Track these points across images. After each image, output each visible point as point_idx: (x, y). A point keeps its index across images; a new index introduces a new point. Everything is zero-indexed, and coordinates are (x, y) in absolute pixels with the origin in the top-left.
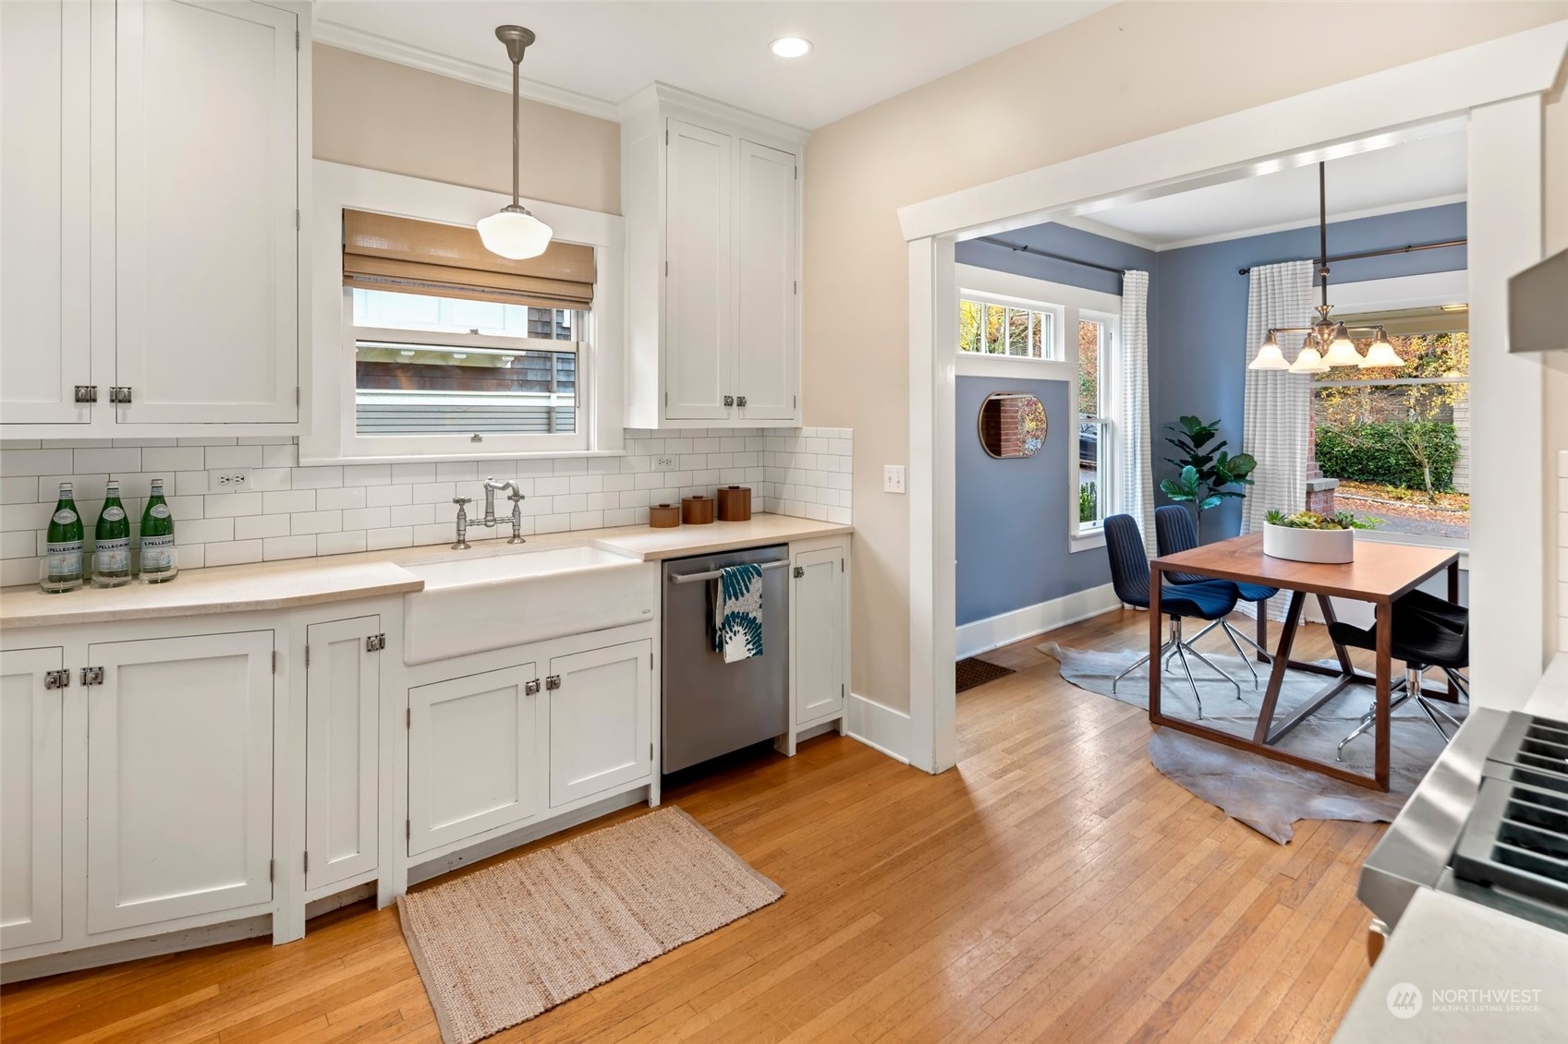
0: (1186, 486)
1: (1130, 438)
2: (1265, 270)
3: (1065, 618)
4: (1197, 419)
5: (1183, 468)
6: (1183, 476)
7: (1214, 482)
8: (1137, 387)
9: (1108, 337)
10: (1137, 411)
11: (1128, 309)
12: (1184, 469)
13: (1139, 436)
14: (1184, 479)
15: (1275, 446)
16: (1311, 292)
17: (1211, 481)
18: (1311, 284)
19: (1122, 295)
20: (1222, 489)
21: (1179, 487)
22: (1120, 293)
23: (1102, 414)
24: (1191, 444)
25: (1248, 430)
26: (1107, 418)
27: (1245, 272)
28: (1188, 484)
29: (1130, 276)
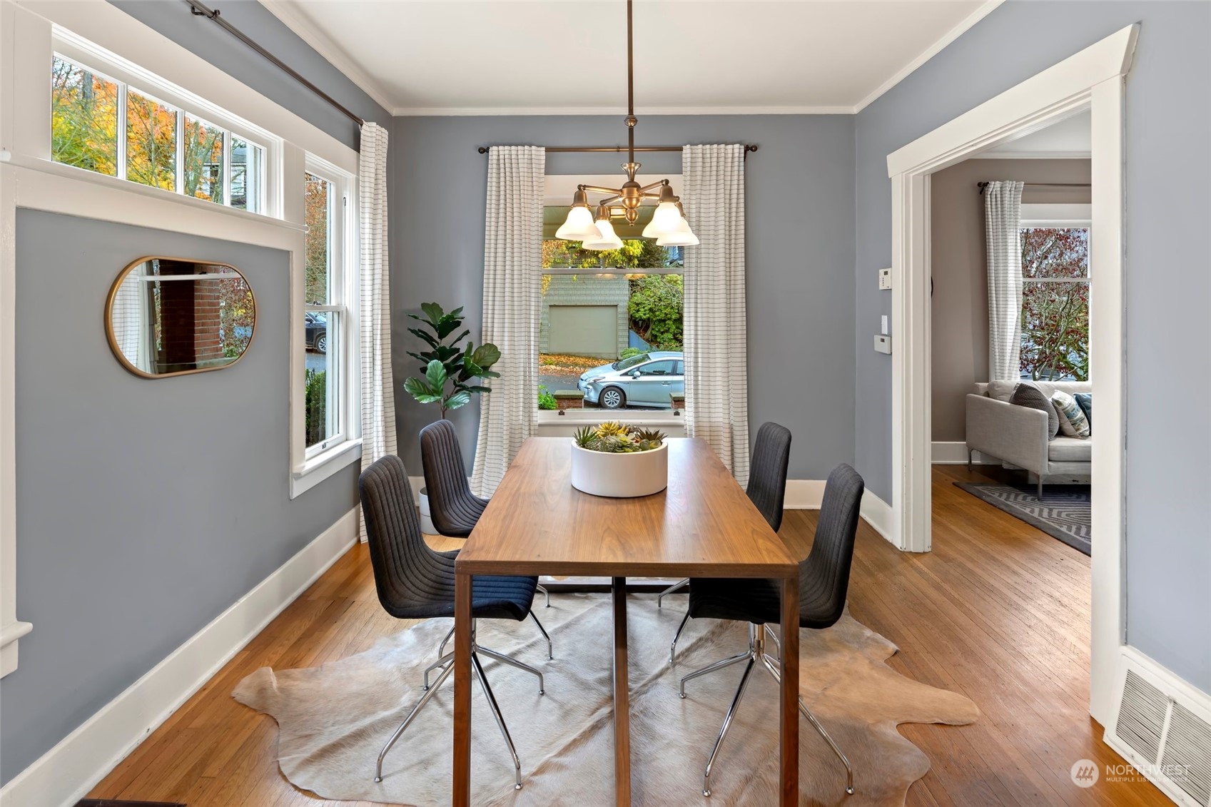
0: (430, 383)
1: (368, 329)
2: (504, 150)
3: (284, 598)
4: (438, 305)
5: (427, 363)
6: (428, 372)
7: (459, 377)
8: (376, 266)
9: (341, 202)
10: (376, 297)
11: (366, 169)
12: (430, 365)
13: (379, 327)
14: (430, 376)
15: (512, 334)
16: (543, 180)
17: (456, 376)
18: (543, 171)
19: (359, 152)
20: (469, 383)
21: (424, 386)
22: (357, 147)
23: (333, 301)
24: (435, 335)
25: (487, 318)
26: (339, 305)
27: (484, 151)
28: (433, 382)
29: (368, 129)
